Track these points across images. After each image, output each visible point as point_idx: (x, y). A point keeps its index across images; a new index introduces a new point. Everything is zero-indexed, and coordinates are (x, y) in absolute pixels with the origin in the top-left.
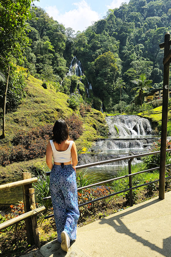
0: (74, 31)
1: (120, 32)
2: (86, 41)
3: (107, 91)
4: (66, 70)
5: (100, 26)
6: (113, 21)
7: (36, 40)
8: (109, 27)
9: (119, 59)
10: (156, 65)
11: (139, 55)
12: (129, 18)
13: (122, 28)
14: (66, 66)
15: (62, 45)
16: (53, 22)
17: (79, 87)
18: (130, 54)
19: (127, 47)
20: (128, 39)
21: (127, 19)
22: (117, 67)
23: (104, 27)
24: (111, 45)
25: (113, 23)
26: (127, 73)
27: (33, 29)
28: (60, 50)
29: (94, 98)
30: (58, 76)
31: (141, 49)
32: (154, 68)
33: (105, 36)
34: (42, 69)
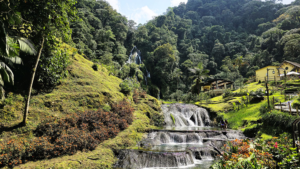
0: (136, 24)
1: (178, 27)
2: (147, 33)
3: (165, 80)
4: (126, 58)
5: (160, 21)
6: (172, 17)
7: (99, 29)
8: (168, 22)
9: (177, 51)
10: (211, 58)
11: (195, 48)
12: (186, 15)
13: (180, 23)
14: (126, 54)
15: (124, 35)
16: (116, 14)
17: (137, 75)
18: (187, 47)
19: (185, 40)
20: (185, 33)
21: (185, 16)
22: (175, 58)
23: (163, 21)
24: (170, 38)
25: (172, 19)
26: (184, 64)
27: (96, 19)
28: (121, 39)
29: (152, 85)
30: (118, 63)
31: (197, 43)
32: (209, 61)
33: (164, 29)
34: (102, 55)
